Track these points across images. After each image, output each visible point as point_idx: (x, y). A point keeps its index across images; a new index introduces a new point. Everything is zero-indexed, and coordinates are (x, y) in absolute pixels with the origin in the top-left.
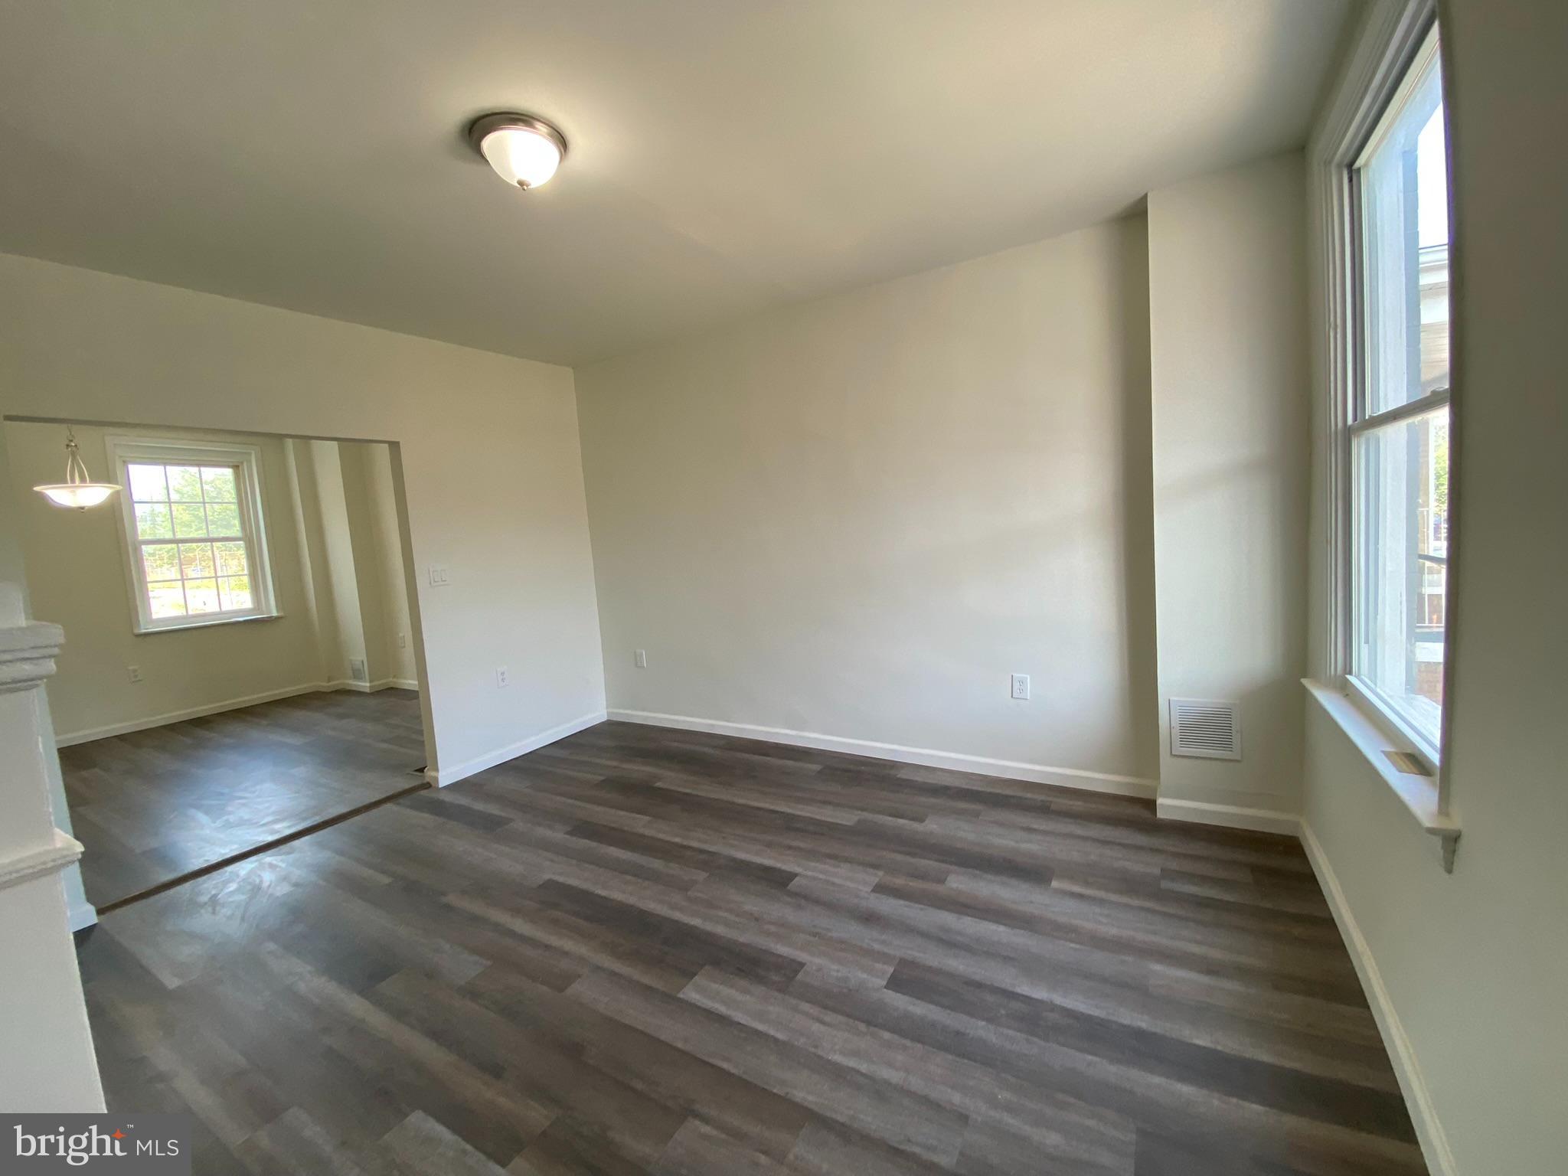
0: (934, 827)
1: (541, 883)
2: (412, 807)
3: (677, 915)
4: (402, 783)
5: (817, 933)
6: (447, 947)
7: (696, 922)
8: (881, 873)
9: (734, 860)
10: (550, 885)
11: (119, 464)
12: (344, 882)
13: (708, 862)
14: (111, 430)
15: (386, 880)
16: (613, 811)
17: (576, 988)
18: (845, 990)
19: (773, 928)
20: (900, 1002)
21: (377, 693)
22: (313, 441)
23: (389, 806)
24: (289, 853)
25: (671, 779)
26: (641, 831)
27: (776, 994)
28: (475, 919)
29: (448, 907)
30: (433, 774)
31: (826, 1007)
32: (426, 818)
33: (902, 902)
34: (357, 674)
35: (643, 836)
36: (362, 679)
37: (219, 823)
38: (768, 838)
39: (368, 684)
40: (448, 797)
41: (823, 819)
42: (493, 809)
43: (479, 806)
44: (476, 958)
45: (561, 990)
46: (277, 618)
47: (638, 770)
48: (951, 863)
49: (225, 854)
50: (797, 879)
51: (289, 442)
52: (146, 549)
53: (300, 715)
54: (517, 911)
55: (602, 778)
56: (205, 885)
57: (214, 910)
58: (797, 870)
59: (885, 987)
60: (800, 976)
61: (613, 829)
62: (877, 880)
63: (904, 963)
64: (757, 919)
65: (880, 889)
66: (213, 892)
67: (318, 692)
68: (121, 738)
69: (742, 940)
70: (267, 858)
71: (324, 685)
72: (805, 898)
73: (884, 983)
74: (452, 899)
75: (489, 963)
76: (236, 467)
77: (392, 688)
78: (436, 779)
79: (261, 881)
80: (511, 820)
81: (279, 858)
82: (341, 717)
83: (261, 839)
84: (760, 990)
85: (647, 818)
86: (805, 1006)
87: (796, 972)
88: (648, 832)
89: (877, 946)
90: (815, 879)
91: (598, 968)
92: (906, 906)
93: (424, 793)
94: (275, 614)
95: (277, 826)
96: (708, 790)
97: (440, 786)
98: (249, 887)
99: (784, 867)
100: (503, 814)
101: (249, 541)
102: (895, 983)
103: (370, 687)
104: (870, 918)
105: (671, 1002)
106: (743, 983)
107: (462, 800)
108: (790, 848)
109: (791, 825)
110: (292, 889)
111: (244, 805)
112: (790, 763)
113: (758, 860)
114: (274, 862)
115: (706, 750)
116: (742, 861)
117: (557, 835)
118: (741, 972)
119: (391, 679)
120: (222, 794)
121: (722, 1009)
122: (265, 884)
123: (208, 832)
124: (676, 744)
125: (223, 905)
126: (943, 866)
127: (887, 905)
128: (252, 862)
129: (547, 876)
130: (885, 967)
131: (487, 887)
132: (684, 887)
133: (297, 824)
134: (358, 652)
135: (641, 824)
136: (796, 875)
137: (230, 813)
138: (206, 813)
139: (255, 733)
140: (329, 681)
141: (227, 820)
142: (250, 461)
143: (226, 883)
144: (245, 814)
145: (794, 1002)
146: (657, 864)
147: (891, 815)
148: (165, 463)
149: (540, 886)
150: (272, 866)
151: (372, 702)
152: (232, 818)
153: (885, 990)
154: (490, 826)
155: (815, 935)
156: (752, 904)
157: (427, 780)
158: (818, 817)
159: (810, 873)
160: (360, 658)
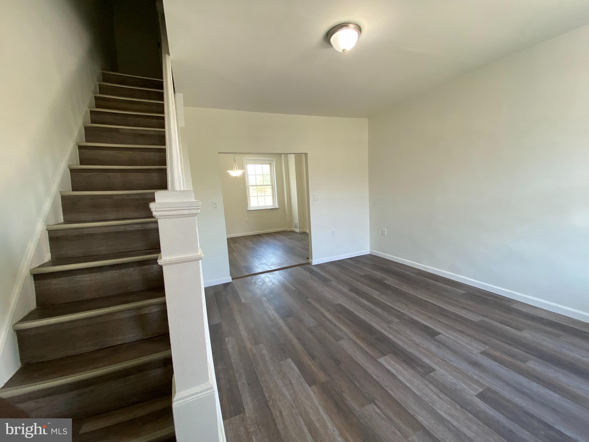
0: (527, 335)
1: (337, 304)
2: (304, 269)
3: (383, 331)
4: (303, 262)
5: (445, 360)
6: (306, 314)
7: (391, 336)
8: (487, 347)
9: (412, 319)
10: (340, 305)
11: (245, 164)
12: (284, 287)
13: (400, 316)
14: (244, 155)
15: (294, 289)
16: (366, 287)
17: (342, 342)
18: (453, 389)
19: (424, 351)
20: (482, 405)
21: (300, 233)
22: (289, 155)
23: (298, 267)
24: (273, 275)
25: (391, 281)
26: (375, 296)
27: (419, 376)
28: (316, 308)
29: (309, 303)
30: (311, 260)
31: (442, 391)
32: (307, 274)
33: (496, 363)
34: (296, 227)
35: (376, 299)
36: (297, 228)
37: (259, 263)
38: (430, 315)
39: (298, 230)
40: (315, 269)
41: (460, 314)
42: (327, 276)
43: (323, 273)
44: (313, 320)
45: (337, 341)
46: (278, 208)
47: (379, 274)
48: (533, 355)
49: (259, 271)
50: (440, 335)
51: (283, 155)
52: (250, 188)
53: (282, 237)
54: (328, 310)
55: (364, 274)
56: (254, 278)
57: (255, 285)
58: (441, 331)
59: (476, 396)
60: (432, 374)
61: (365, 293)
62: (483, 349)
63: (489, 389)
64: (417, 345)
65: (484, 353)
66: (255, 280)
67: (286, 231)
68: (243, 237)
69: (408, 350)
70: (267, 274)
71: (288, 229)
72: (442, 344)
73: (476, 394)
74: (310, 300)
75: (317, 324)
76: (270, 164)
77: (304, 232)
78: (312, 262)
79: (265, 281)
80: (332, 281)
81: (270, 275)
82: (291, 239)
83: (267, 269)
84: (412, 372)
85: (379, 293)
86: (431, 386)
87: (431, 372)
88: (378, 298)
89: (476, 377)
90: (449, 338)
91: (351, 339)
92: (498, 366)
93: (308, 265)
94: (277, 207)
95: (272, 267)
96: (405, 289)
97: (313, 265)
98: (263, 281)
99: (435, 329)
100: (329, 278)
101: (272, 186)
102: (481, 396)
103: (299, 231)
104: (475, 364)
105: (374, 361)
106: (406, 366)
107: (318, 271)
108: (440, 321)
109: (443, 312)
110: (272, 284)
111: (265, 259)
112: (449, 287)
113: (423, 322)
114: (269, 276)
115: (408, 273)
116: (416, 321)
117: (345, 290)
118: (405, 361)
119: (305, 230)
120: (261, 255)
121: (394, 372)
122: (266, 282)
123: (257, 264)
124: (396, 268)
125: (257, 284)
126: (528, 355)
127: (487, 362)
128: (264, 275)
129: (340, 302)
130: (478, 388)
131: (321, 300)
132: (388, 322)
133: (275, 267)
134: (297, 221)
135: (375, 294)
136: (440, 334)
137: (262, 260)
138: (257, 259)
139: (271, 240)
140: (289, 228)
141: (261, 262)
142: (273, 162)
143: (258, 279)
144: (265, 261)
145: (427, 383)
146: (379, 310)
147: (501, 323)
148: (255, 164)
149: (337, 305)
150: (268, 277)
151: (299, 236)
152: (262, 262)
153: (475, 397)
154: (325, 281)
155: (443, 360)
156: (417, 338)
157: (309, 262)
158: (458, 313)
159: (447, 335)
160: (297, 222)
